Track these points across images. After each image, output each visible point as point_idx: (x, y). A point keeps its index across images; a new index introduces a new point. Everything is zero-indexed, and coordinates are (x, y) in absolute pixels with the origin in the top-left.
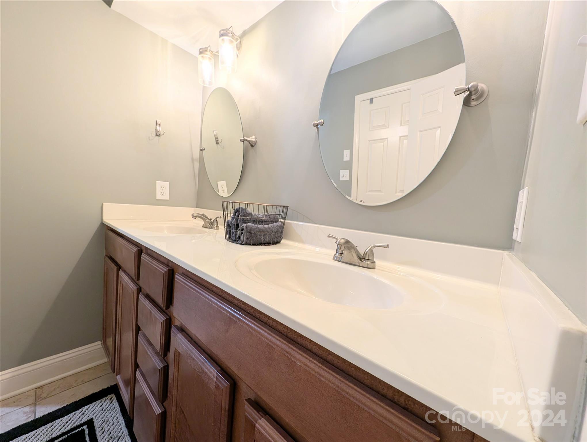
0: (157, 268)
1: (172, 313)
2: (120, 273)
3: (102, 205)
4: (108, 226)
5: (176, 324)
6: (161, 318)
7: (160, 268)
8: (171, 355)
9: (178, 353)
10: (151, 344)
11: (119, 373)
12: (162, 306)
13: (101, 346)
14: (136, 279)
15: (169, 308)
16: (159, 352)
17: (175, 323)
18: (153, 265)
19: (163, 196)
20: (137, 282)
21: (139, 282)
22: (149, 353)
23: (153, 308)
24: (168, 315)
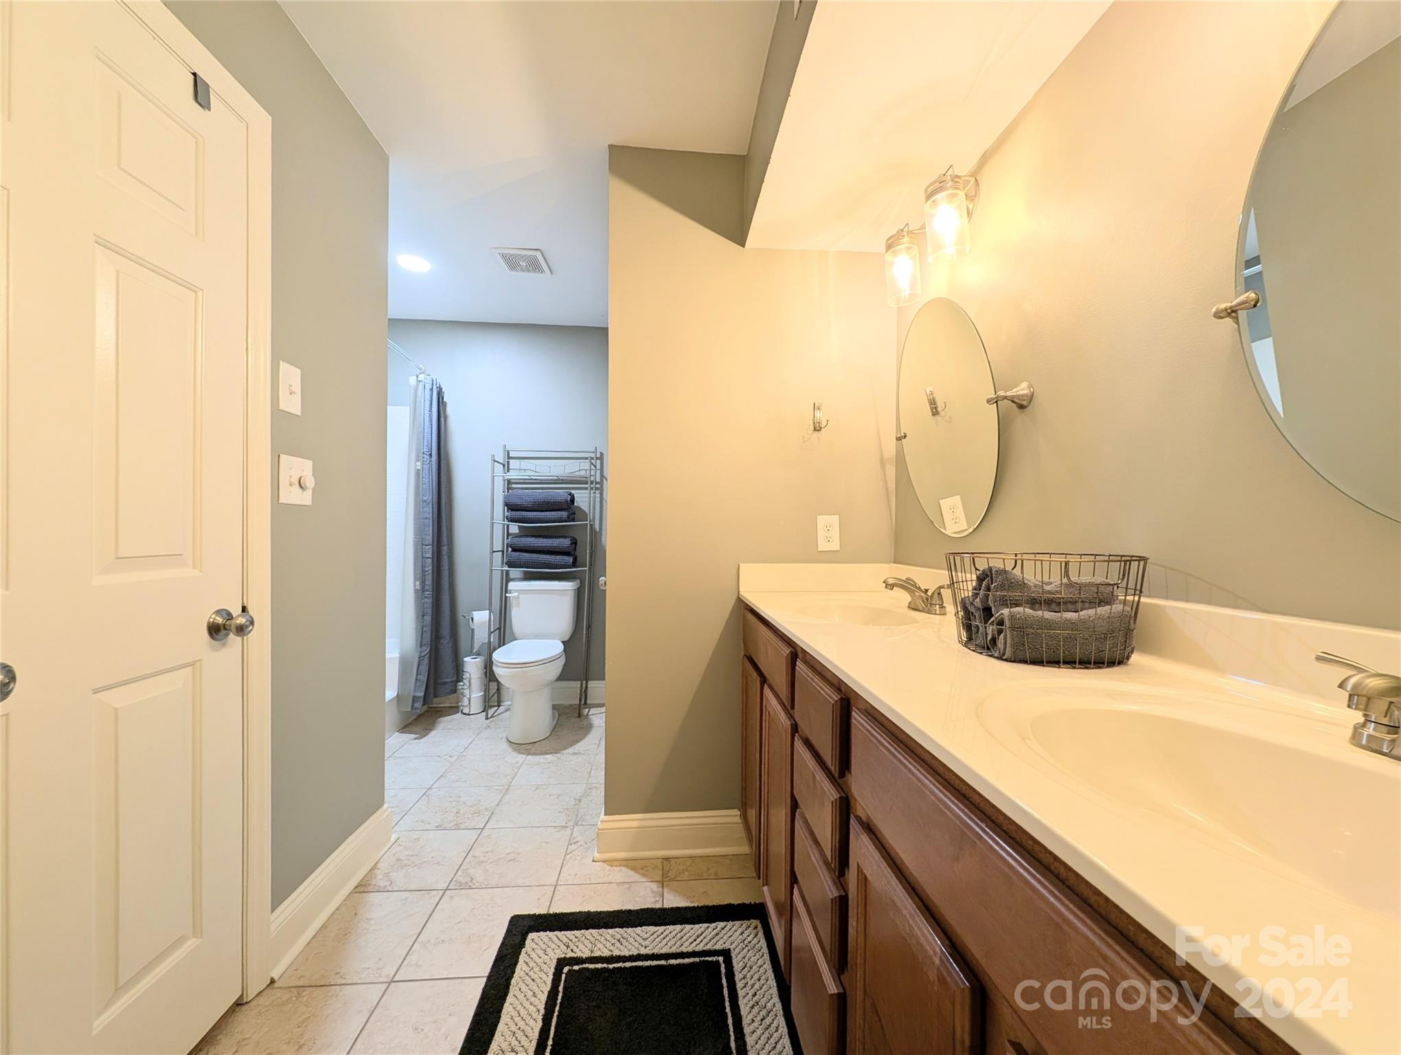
0: (821, 690)
1: (850, 789)
2: (764, 691)
3: (739, 565)
4: (747, 604)
5: (858, 814)
6: (832, 794)
7: (826, 693)
8: (852, 876)
9: (864, 876)
10: (816, 842)
11: (766, 883)
12: (832, 769)
13: (738, 819)
14: (789, 706)
15: (844, 776)
16: (830, 861)
17: (856, 810)
18: (815, 685)
19: (829, 543)
20: (791, 712)
21: (794, 713)
22: (813, 858)
23: (817, 769)
24: (844, 793)
